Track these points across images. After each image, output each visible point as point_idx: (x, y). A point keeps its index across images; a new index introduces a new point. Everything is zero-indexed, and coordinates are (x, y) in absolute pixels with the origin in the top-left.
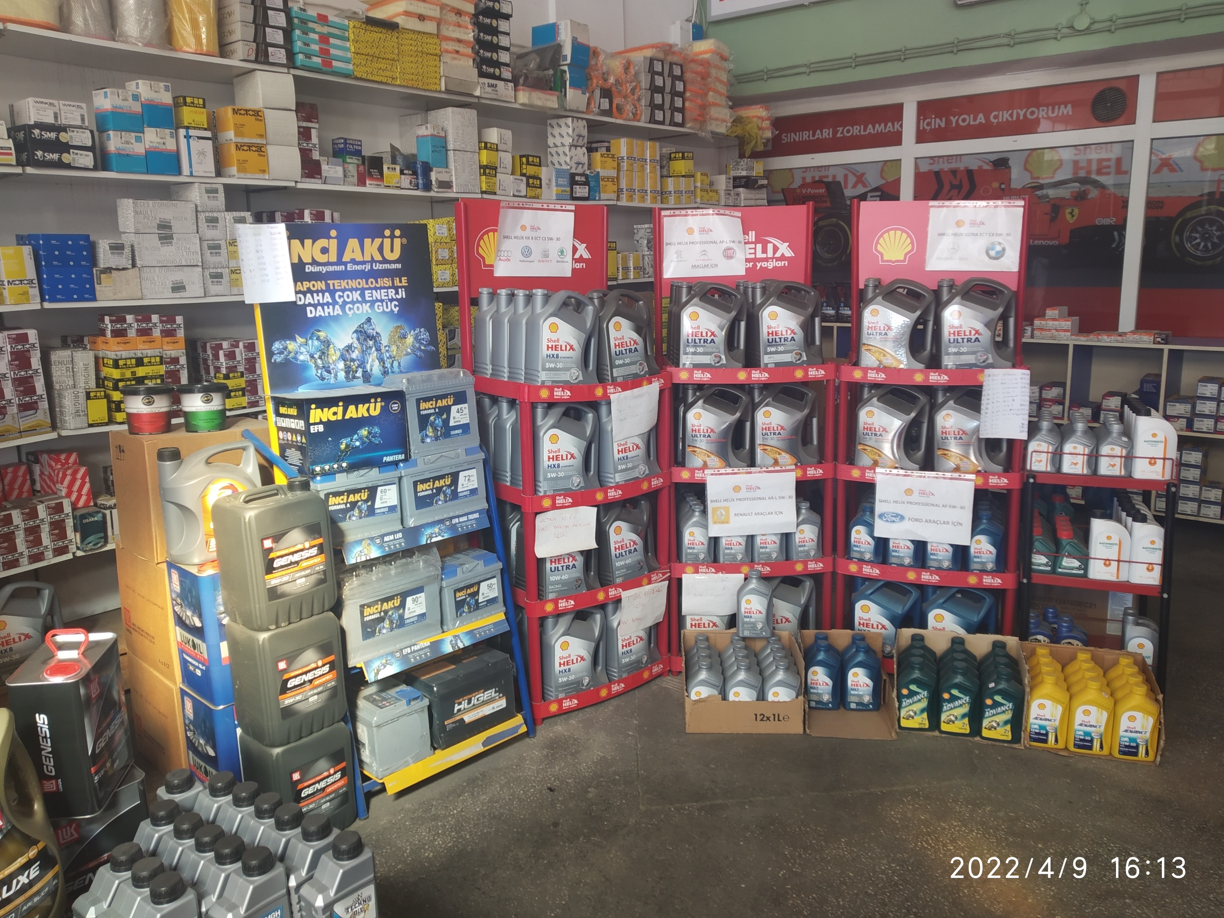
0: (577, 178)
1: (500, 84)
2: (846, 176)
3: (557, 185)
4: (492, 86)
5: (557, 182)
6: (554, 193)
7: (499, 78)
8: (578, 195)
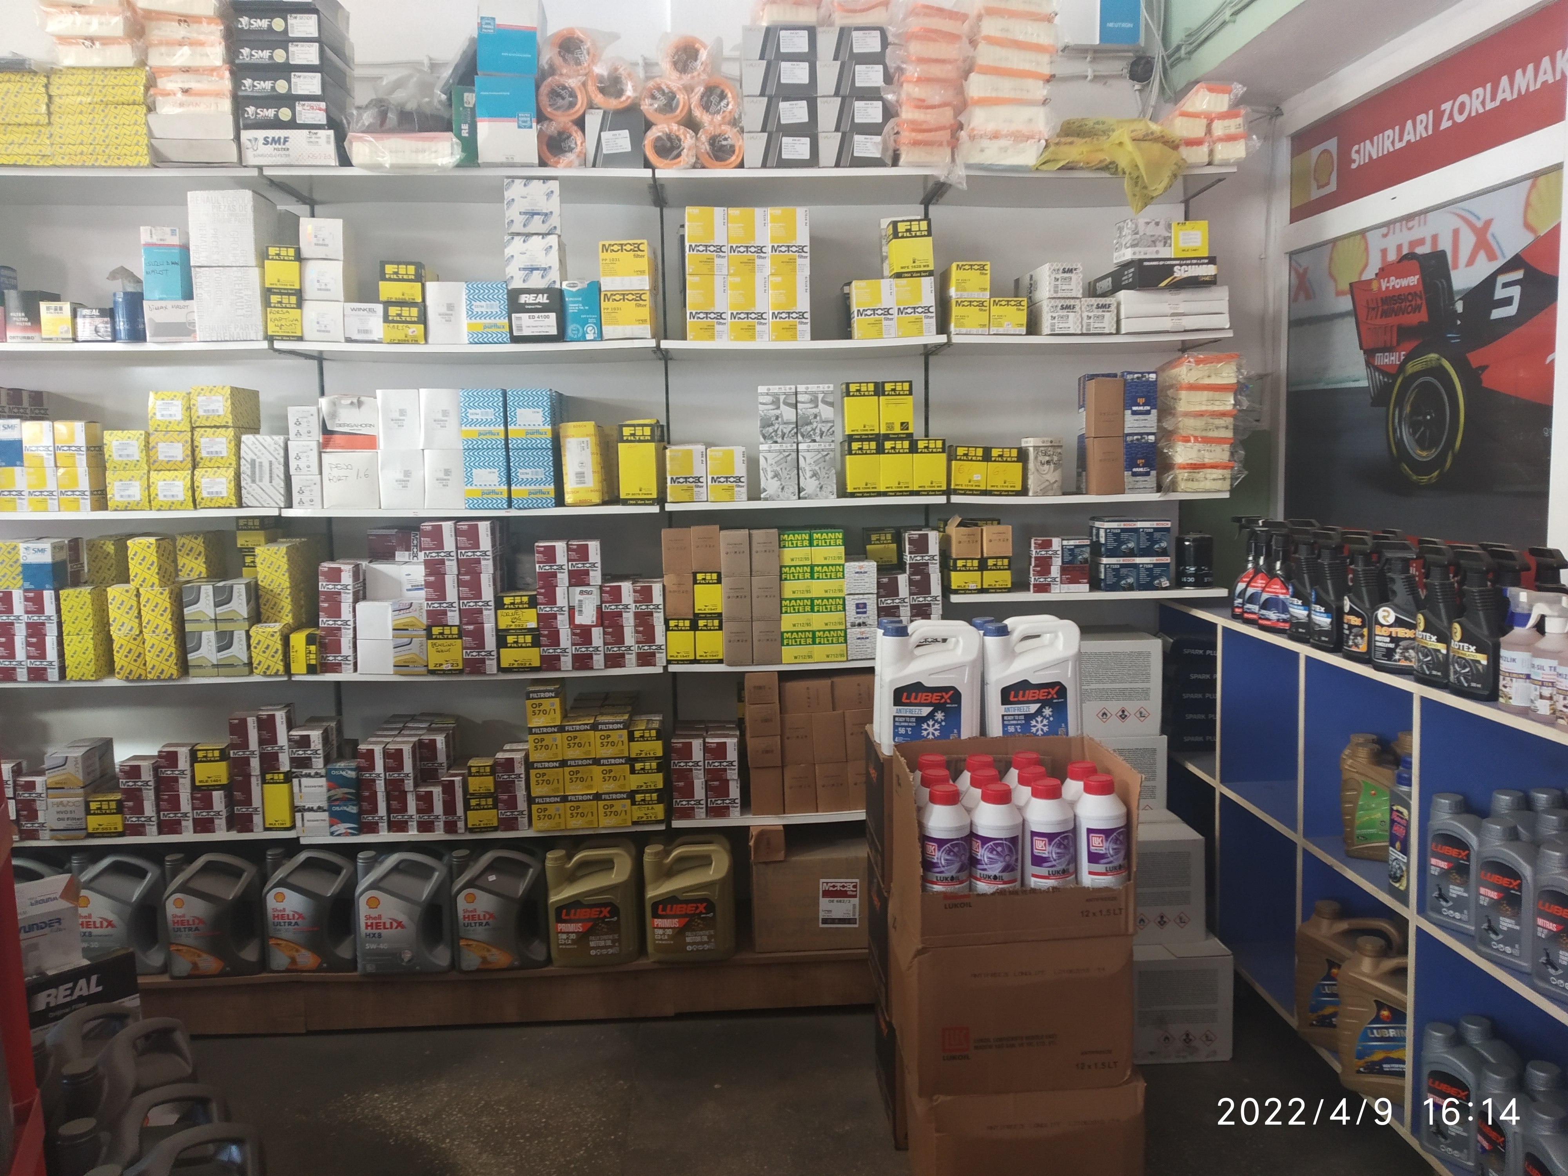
0: (524, 299)
1: (296, 136)
2: (1456, 233)
3: (471, 314)
4: (275, 141)
5: (470, 310)
6: (465, 329)
7: (292, 125)
8: (526, 332)
